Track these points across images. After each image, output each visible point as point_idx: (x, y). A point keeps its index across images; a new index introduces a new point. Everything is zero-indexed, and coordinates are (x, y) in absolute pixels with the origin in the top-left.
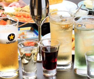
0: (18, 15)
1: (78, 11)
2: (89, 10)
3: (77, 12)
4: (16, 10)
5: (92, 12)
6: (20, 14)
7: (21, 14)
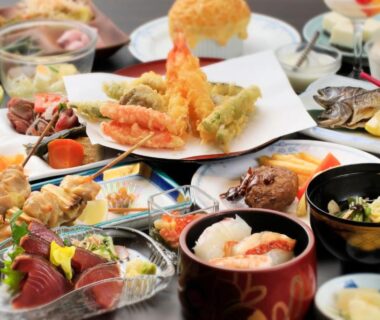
0: (122, 120)
1: (304, 58)
2: (341, 54)
3: (300, 63)
4: (111, 93)
5: (352, 59)
6: (127, 117)
7: (132, 118)
